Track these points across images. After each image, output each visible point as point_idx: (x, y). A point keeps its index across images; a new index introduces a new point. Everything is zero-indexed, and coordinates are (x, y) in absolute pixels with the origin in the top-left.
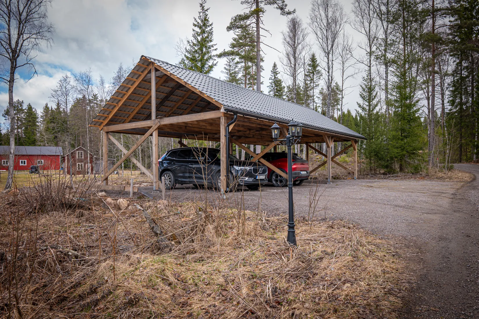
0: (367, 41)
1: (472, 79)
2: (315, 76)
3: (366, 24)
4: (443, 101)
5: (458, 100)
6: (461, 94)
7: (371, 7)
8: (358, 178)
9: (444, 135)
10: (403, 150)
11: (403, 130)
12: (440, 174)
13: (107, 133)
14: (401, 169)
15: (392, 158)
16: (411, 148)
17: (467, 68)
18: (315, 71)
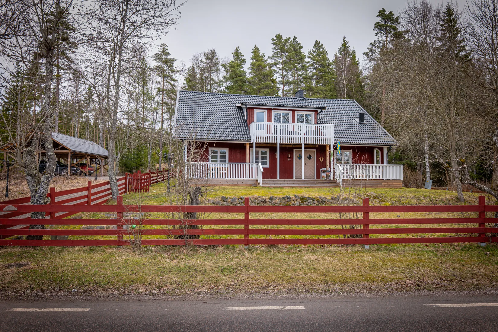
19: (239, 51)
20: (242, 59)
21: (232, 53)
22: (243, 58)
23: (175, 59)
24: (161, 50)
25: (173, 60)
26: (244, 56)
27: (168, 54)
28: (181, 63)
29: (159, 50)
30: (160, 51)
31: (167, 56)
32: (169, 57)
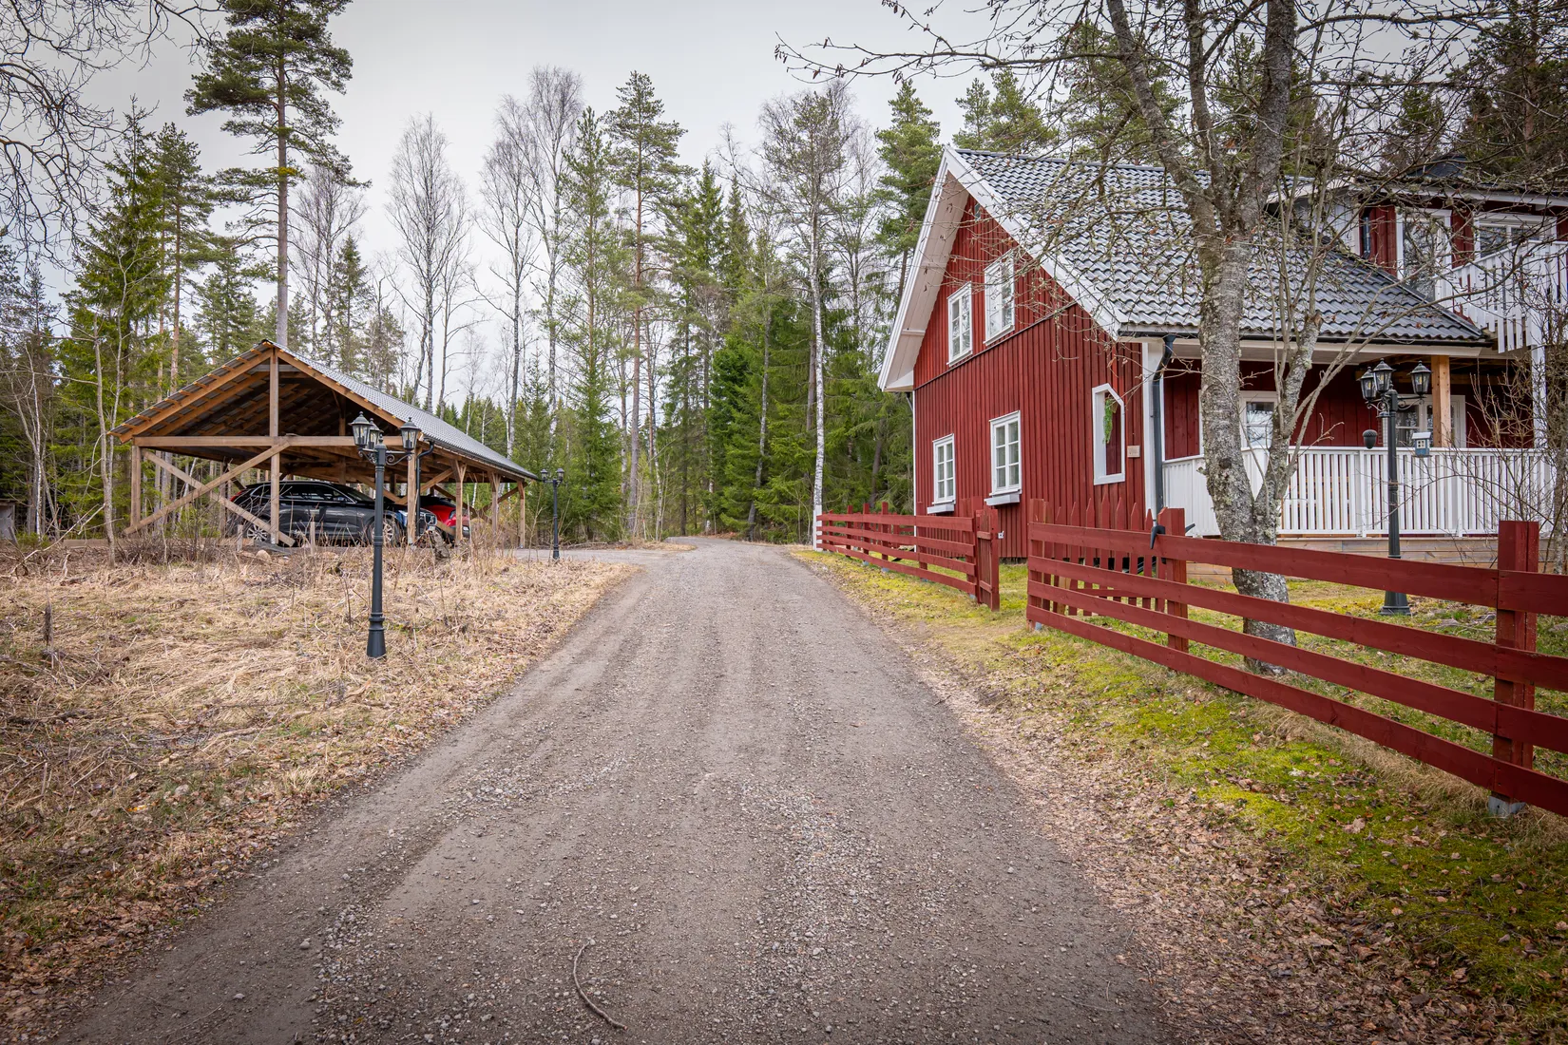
0: (512, 265)
1: (706, 363)
2: (353, 302)
3: (511, 230)
4: (652, 404)
5: (680, 405)
6: (686, 394)
7: (521, 195)
8: (526, 547)
9: (653, 476)
10: (593, 502)
11: (593, 468)
12: (648, 544)
13: (141, 448)
14: (590, 536)
15: (575, 515)
16: (606, 500)
17: (697, 338)
18: (355, 286)
19: (914, 96)
20: (925, 123)
21: (892, 103)
22: (930, 119)
23: (680, 127)
24: (632, 94)
25: (675, 132)
26: (930, 112)
27: (652, 110)
28: (724, 133)
29: (621, 94)
30: (625, 99)
31: (651, 117)
32: (656, 121)
